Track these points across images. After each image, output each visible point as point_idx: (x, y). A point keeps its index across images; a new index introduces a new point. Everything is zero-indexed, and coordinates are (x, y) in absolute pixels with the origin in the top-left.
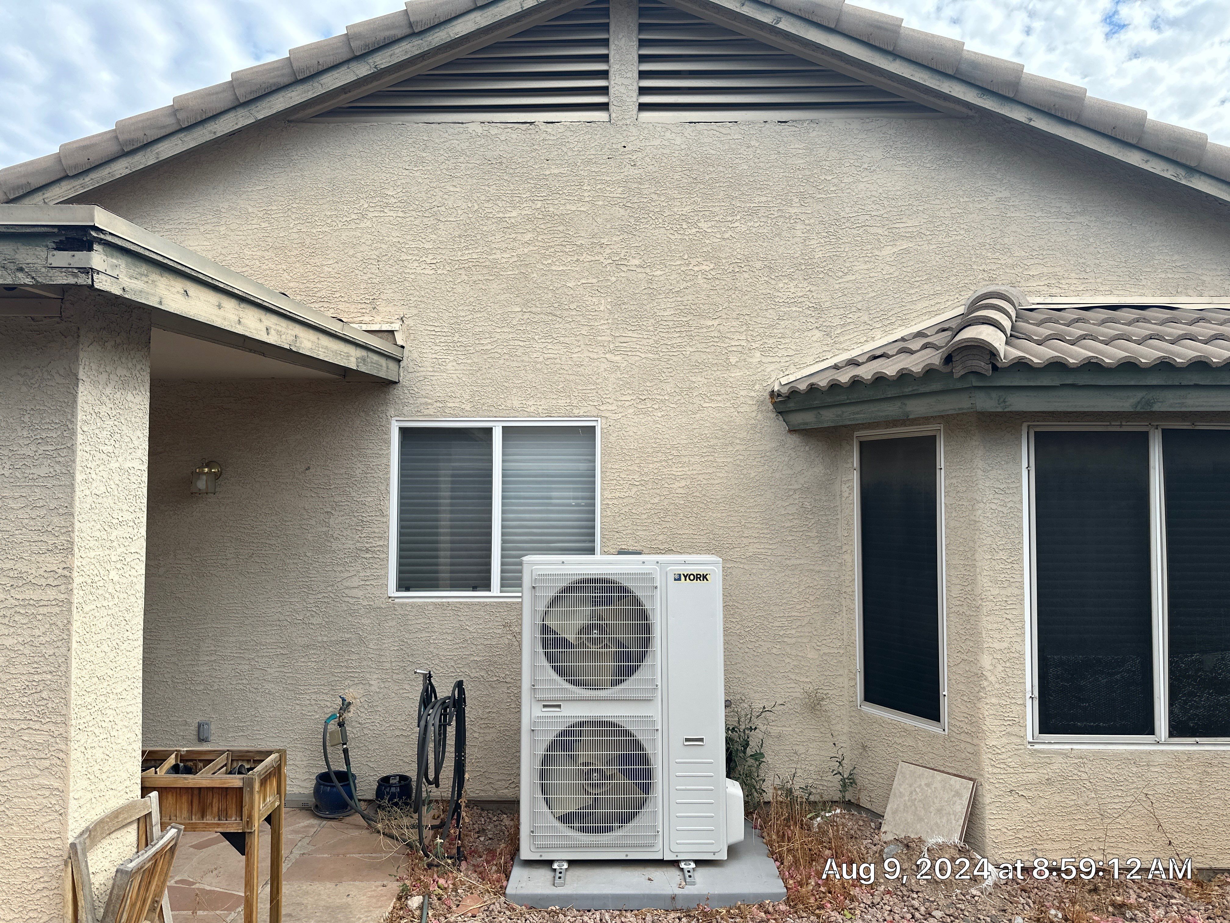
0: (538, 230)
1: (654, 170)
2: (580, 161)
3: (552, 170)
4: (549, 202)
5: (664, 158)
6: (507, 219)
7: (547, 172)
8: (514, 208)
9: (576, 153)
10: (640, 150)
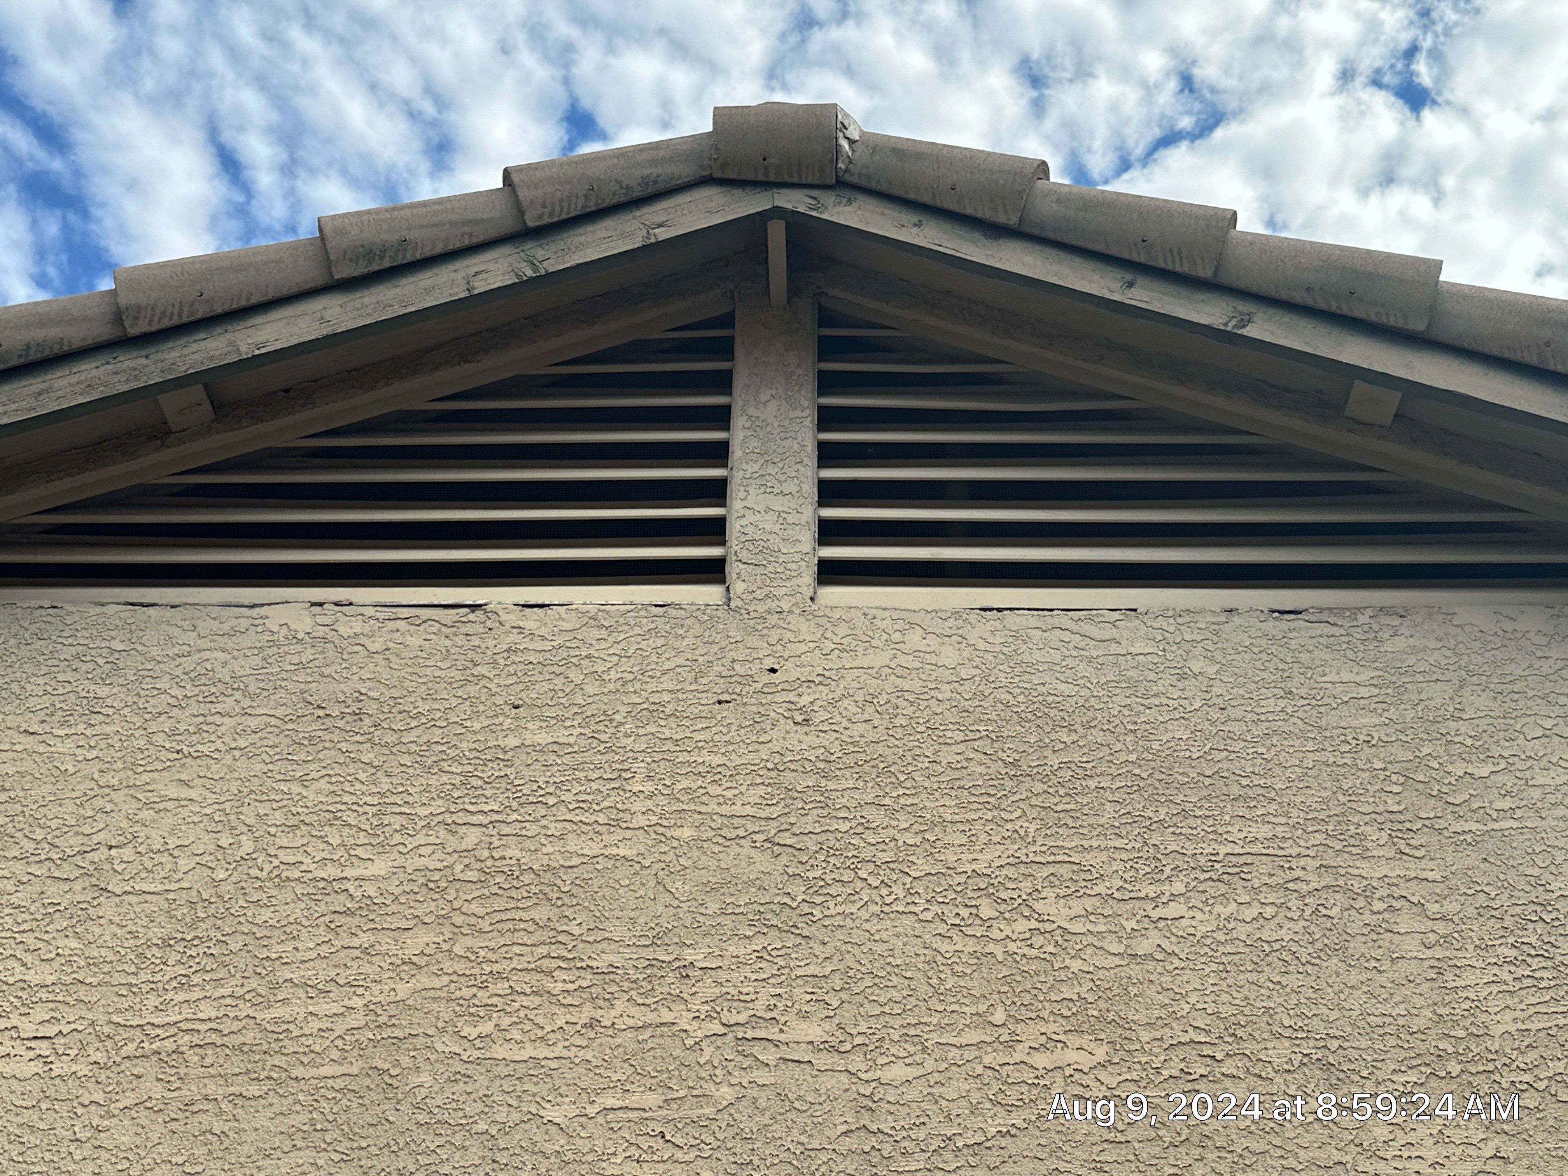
0: (458, 919)
1: (871, 736)
2: (624, 709)
3: (528, 735)
4: (506, 830)
5: (902, 703)
6: (350, 886)
7: (512, 741)
8: (383, 848)
9: (611, 687)
10: (823, 679)
